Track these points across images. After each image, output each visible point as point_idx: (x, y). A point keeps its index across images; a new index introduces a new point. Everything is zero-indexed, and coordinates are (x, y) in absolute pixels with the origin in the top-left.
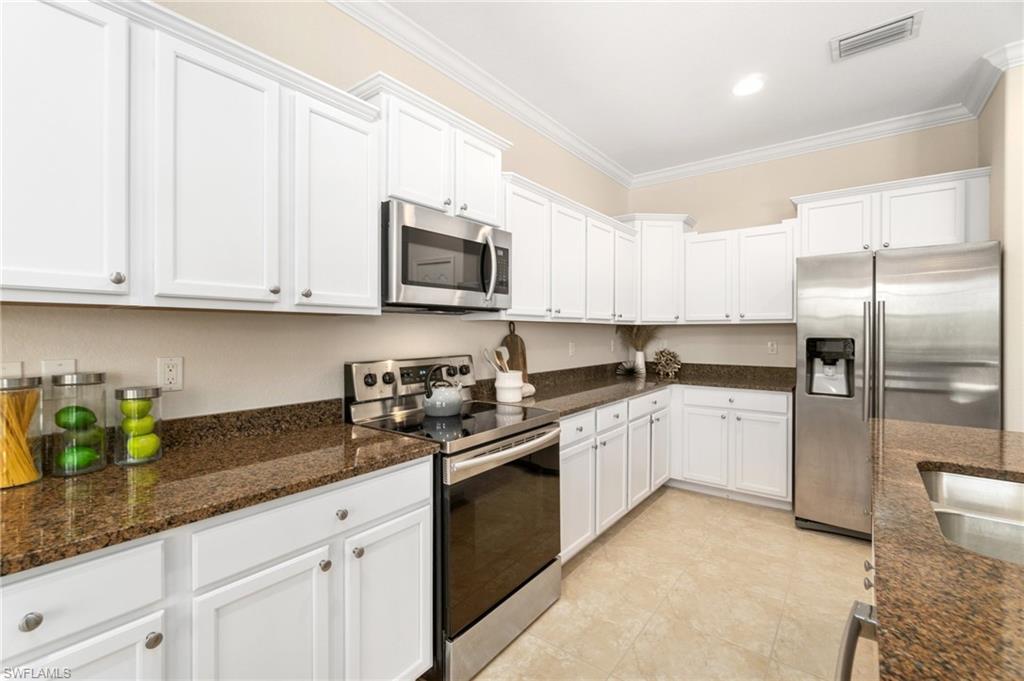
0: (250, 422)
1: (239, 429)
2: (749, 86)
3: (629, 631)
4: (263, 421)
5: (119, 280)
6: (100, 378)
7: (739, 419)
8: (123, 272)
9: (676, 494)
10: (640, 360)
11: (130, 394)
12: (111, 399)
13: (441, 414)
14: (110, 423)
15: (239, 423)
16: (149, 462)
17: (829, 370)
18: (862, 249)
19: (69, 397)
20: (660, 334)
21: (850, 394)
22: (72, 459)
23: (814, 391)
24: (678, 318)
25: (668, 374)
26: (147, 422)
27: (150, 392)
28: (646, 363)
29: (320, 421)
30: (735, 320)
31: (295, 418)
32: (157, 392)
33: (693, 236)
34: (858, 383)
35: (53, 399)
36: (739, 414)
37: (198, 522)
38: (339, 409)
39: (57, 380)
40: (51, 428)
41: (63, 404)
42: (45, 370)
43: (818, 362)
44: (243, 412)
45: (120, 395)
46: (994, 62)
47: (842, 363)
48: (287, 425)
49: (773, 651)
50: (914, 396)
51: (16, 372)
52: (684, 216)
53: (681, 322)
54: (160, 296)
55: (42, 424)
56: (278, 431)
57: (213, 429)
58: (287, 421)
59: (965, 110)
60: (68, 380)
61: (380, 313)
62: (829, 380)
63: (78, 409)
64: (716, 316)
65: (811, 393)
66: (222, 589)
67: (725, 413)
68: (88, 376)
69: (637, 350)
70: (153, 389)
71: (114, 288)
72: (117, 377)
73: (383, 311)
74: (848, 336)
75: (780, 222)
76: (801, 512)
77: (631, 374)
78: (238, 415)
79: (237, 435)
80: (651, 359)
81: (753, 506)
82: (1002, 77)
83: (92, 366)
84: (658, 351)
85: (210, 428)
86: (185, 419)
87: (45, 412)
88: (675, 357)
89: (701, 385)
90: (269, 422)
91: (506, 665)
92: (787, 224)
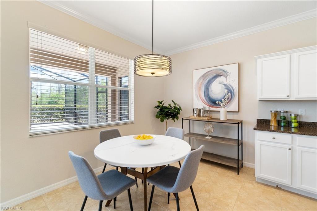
5: (288, 96)
6: (287, 112)
8: (289, 95)
11: (292, 115)
12: (289, 116)
14: (289, 120)
19: (282, 114)
22: (283, 124)
26: (296, 121)
27: (296, 115)
32: (298, 115)
35: (280, 115)
37: (298, 135)
39: (280, 112)
40: (280, 119)
41: (282, 115)
42: (279, 110)
45: (291, 115)
51: (275, 110)
54: (296, 98)
55: (278, 118)
60: (282, 112)
63: (284, 116)
66: (302, 148)
68: (285, 111)
71: (287, 97)
72: (290, 112)
83: (286, 110)
85: (312, 125)
86: (305, 122)
87: (279, 116)
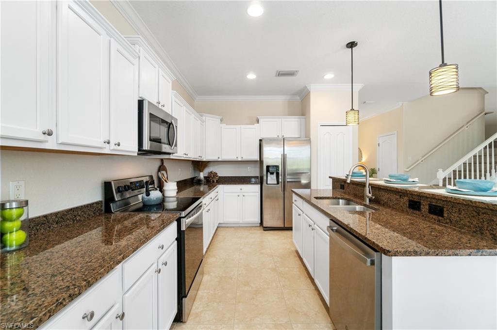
0: (62, 218)
1: (57, 223)
2: (251, 76)
3: (234, 276)
4: (68, 217)
7: (244, 196)
9: (222, 229)
10: (202, 175)
11: (14, 205)
13: (153, 203)
15: (57, 219)
16: (21, 248)
17: (272, 176)
18: (277, 137)
20: (209, 165)
21: (278, 183)
23: (268, 183)
24: (219, 158)
25: (214, 181)
27: (24, 203)
28: (204, 177)
29: (94, 214)
30: (240, 159)
31: (83, 213)
32: (27, 203)
33: (224, 125)
34: (280, 180)
36: (244, 194)
38: (101, 206)
43: (269, 174)
44: (59, 212)
46: (308, 88)
47: (275, 174)
48: (79, 218)
49: (275, 266)
50: (294, 183)
52: (221, 117)
53: (220, 160)
56: (75, 222)
57: (44, 224)
58: (79, 216)
59: (299, 98)
61: (136, 155)
62: (272, 179)
64: (233, 157)
65: (267, 184)
67: (238, 194)
69: (201, 172)
70: (25, 201)
73: (138, 154)
74: (277, 165)
75: (254, 124)
76: (265, 225)
77: (199, 182)
78: (56, 214)
79: (56, 226)
80: (206, 176)
81: (249, 227)
82: (310, 92)
84: (210, 171)
85: (42, 224)
88: (216, 174)
89: (230, 184)
90: (71, 217)
91: (199, 303)
92: (256, 125)
